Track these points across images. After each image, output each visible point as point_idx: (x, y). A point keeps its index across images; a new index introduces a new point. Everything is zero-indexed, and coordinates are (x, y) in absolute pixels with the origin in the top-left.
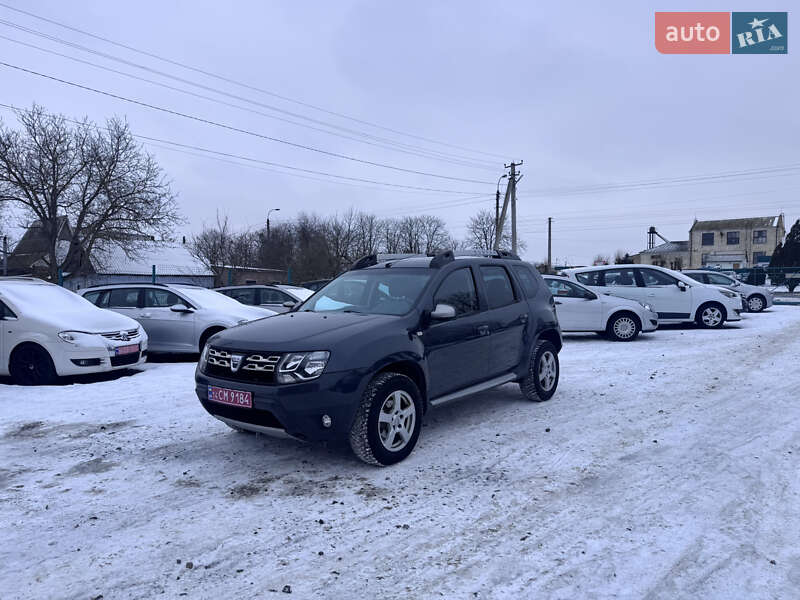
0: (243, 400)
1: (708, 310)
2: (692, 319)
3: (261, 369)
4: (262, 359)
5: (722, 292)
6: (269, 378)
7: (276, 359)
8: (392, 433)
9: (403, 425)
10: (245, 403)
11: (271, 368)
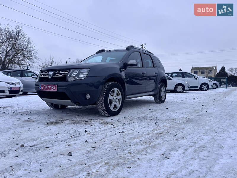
0: (53, 88)
1: (204, 86)
2: (199, 88)
3: (61, 76)
4: (61, 72)
5: (208, 80)
6: (64, 79)
7: (67, 72)
8: (113, 104)
9: (117, 102)
10: (54, 89)
11: (65, 75)
